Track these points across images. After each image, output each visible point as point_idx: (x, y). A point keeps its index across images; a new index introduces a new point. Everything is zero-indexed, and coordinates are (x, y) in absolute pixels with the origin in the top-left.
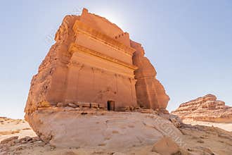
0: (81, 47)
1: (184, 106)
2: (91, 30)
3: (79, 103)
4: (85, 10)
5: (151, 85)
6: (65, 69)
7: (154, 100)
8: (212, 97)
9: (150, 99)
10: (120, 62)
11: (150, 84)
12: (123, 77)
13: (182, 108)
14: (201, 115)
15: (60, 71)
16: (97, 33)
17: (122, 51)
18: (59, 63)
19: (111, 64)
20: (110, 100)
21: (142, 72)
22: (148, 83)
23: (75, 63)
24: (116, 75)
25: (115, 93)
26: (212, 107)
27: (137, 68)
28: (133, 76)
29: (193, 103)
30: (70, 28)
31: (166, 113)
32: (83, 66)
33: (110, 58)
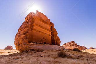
0: (37, 24)
2: (39, 18)
8: (73, 42)
10: (47, 30)
13: (64, 45)
14: (70, 48)
15: (30, 32)
16: (41, 20)
17: (48, 26)
18: (30, 29)
19: (44, 30)
23: (35, 30)
26: (73, 45)
27: (52, 32)
28: (50, 34)
29: (67, 44)
32: (37, 31)
33: (45, 28)
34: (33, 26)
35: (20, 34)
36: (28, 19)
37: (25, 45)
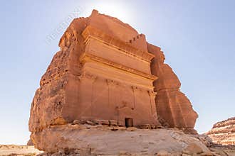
0: (94, 56)
1: (219, 126)
2: (103, 36)
3: (97, 120)
4: (95, 12)
5: (175, 99)
6: (77, 81)
7: (179, 118)
9: (174, 115)
10: (137, 72)
11: (173, 98)
12: (141, 90)
13: (217, 129)
15: (72, 84)
17: (138, 58)
18: (71, 75)
20: (128, 117)
21: (162, 83)
22: (171, 97)
24: (132, 87)
25: (133, 109)
27: (157, 78)
28: (152, 88)
30: (79, 33)
31: (194, 133)
32: (97, 79)
33: (125, 68)
34: (82, 64)
35: (42, 93)
36: (68, 43)
37: (54, 133)
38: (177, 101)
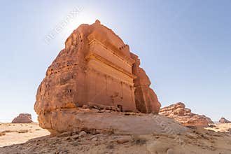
2: (104, 41)
10: (125, 72)
18: (80, 68)
19: (118, 72)
20: (119, 104)
25: (122, 98)
27: (136, 78)
28: (133, 85)
32: (99, 74)
34: (87, 60)
35: (50, 81)
36: (75, 42)
38: (148, 95)
